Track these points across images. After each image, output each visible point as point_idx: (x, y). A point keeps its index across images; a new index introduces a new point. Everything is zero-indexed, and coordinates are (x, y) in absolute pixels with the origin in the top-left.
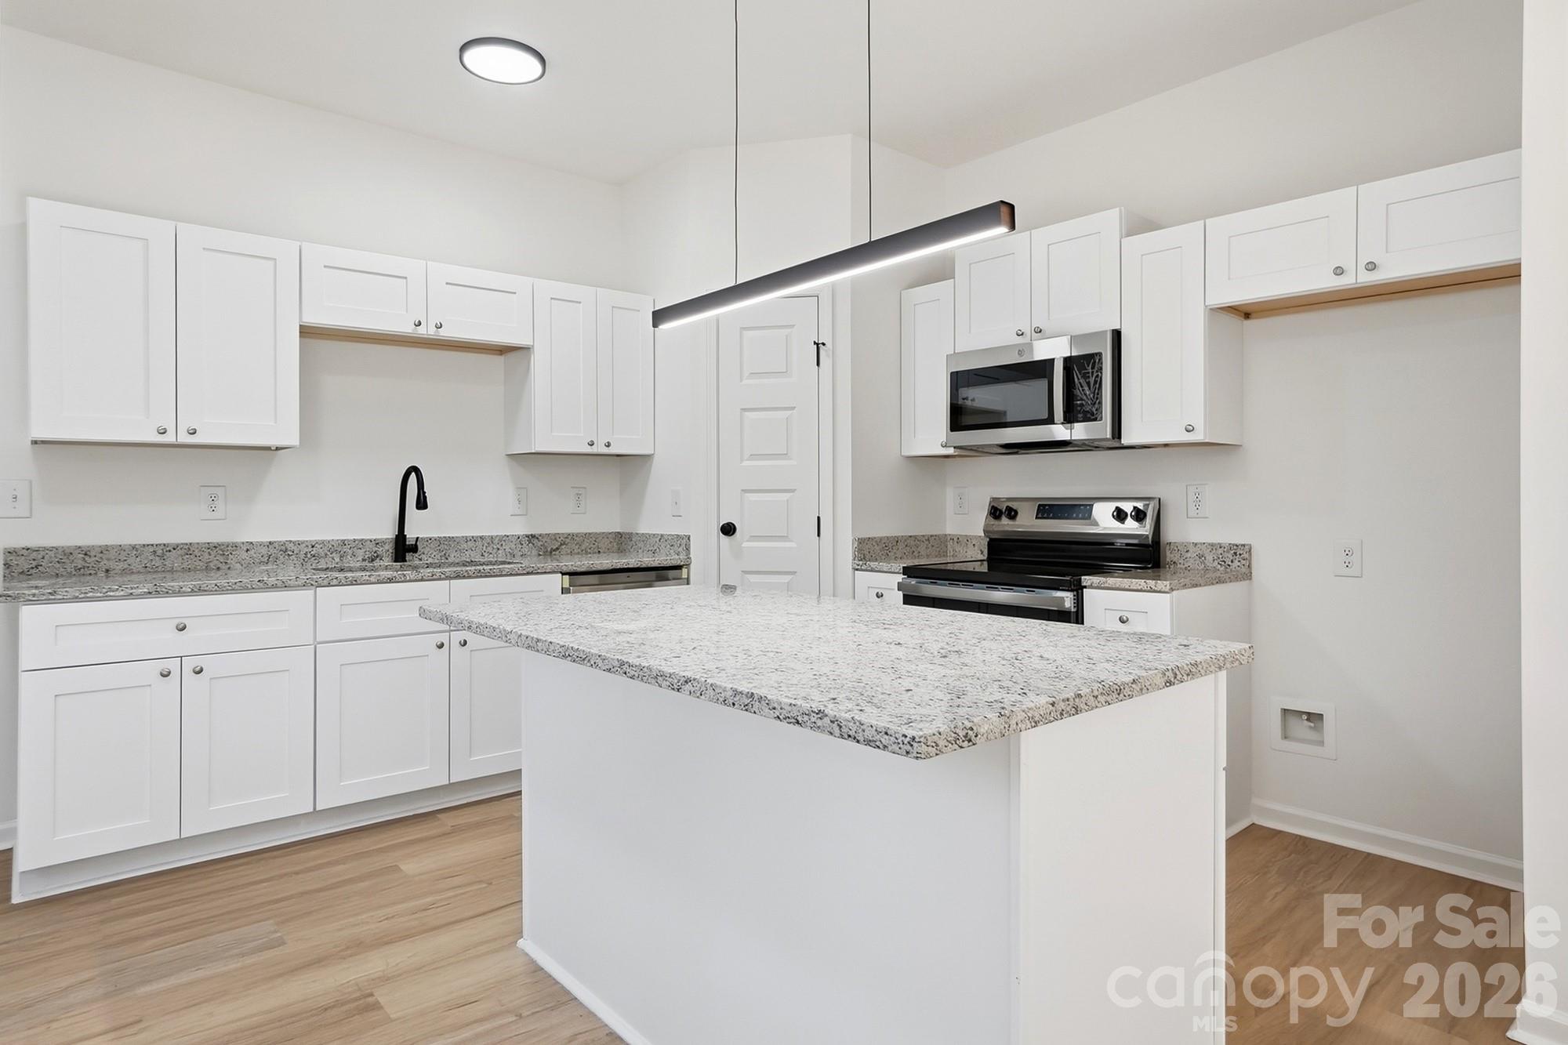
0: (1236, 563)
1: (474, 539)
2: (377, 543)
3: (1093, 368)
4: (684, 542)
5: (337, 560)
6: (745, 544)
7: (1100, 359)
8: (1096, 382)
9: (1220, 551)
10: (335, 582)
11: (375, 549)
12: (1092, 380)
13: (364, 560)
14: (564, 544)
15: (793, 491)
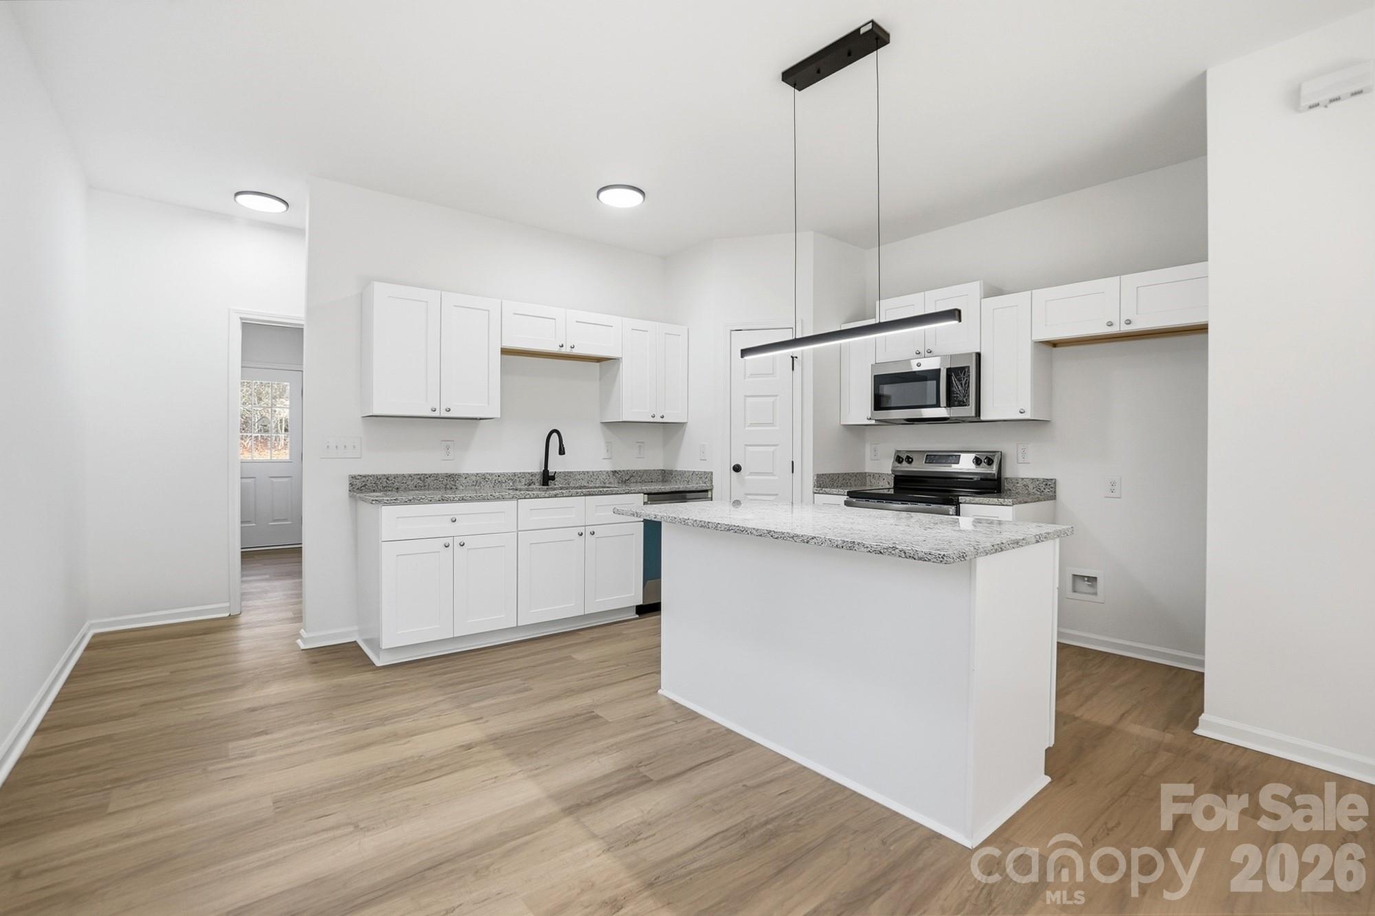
0: (1047, 490)
1: (584, 473)
2: (532, 475)
3: (964, 375)
4: (708, 476)
5: (511, 484)
6: (747, 477)
7: (969, 370)
8: (965, 383)
9: (1038, 483)
10: (528, 496)
11: (531, 478)
12: (963, 382)
13: (525, 485)
14: (632, 476)
15: (777, 445)
